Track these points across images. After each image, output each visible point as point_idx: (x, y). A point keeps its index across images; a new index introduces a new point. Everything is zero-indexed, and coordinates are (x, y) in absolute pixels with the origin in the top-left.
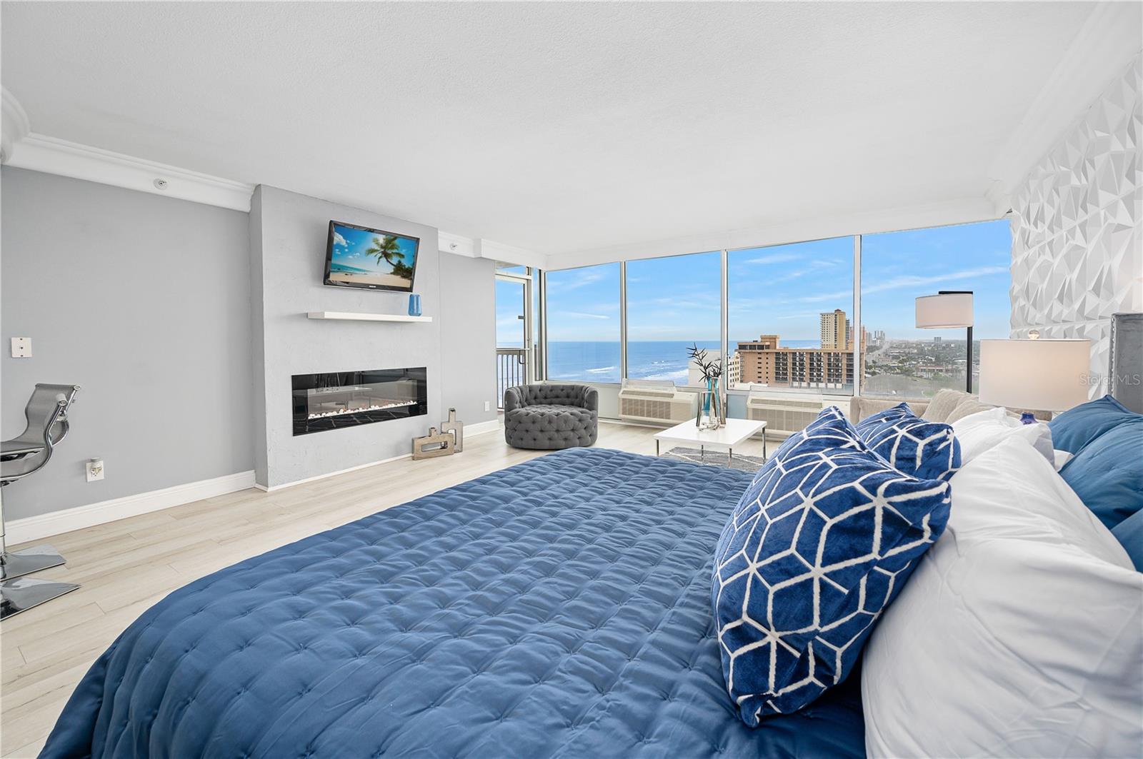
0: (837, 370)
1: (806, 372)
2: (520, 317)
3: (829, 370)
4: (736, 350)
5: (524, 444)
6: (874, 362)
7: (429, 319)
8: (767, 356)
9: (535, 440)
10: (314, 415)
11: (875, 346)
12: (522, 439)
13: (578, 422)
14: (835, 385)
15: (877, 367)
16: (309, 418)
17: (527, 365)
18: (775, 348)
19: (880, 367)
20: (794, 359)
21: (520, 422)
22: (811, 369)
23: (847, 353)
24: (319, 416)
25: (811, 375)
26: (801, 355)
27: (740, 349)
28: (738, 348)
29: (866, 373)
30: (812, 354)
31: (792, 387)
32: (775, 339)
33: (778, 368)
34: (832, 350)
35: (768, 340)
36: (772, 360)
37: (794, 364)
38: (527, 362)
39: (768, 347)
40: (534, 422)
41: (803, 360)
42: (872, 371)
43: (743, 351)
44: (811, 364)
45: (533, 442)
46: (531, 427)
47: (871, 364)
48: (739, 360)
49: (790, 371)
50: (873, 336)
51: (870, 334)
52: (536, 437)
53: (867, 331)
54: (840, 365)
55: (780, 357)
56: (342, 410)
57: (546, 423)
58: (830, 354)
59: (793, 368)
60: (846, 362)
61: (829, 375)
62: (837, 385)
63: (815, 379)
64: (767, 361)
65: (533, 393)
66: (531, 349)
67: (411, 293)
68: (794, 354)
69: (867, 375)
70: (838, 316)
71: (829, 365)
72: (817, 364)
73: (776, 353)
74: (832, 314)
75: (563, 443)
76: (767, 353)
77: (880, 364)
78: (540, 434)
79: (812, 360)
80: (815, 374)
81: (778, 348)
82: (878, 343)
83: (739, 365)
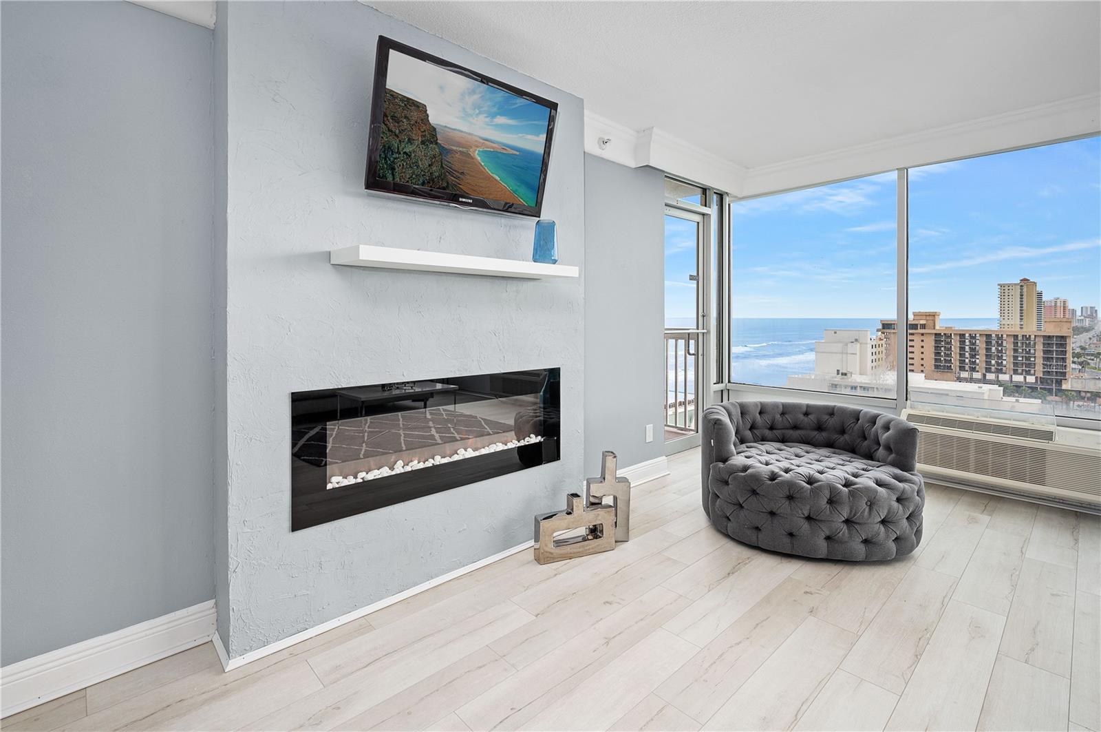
0: (1028, 359)
1: (980, 360)
2: (692, 278)
3: (1015, 358)
4: (878, 330)
5: (763, 539)
6: (1083, 348)
7: (573, 271)
8: (922, 338)
9: (791, 535)
10: (340, 478)
11: (1082, 328)
12: (757, 529)
13: (895, 504)
14: (1025, 378)
15: (1088, 355)
16: (329, 486)
17: (700, 358)
18: (934, 329)
19: (1092, 355)
20: (962, 342)
21: (754, 492)
22: (988, 356)
23: (1044, 336)
24: (351, 481)
25: (988, 363)
26: (972, 337)
27: (884, 328)
28: (880, 327)
29: (1074, 362)
30: (988, 336)
31: (959, 379)
32: (934, 316)
33: (937, 354)
34: (1016, 330)
35: (924, 317)
36: (930, 343)
37: (962, 349)
38: (700, 352)
39: (923, 326)
40: (790, 498)
41: (974, 344)
42: (1082, 359)
43: (888, 331)
44: (988, 350)
45: (787, 540)
46: (783, 507)
47: (1078, 350)
48: (883, 342)
49: (955, 357)
50: (1079, 313)
51: (1074, 311)
52: (794, 531)
53: (1070, 306)
54: (1032, 351)
55: (941, 340)
56: (400, 463)
57: (823, 502)
58: (1016, 337)
59: (960, 354)
60: (1041, 347)
61: (1015, 364)
62: (1028, 377)
63: (993, 368)
64: (922, 344)
65: (749, 419)
66: (709, 332)
67: (538, 219)
68: (962, 336)
69: (1073, 366)
70: (1025, 289)
71: (1015, 351)
72: (997, 349)
73: (936, 334)
74: (1015, 284)
75: (860, 550)
76: (923, 334)
77: (1092, 351)
78: (806, 526)
79: (988, 343)
80: (993, 362)
81: (937, 327)
82: (1087, 323)
83: (883, 349)
